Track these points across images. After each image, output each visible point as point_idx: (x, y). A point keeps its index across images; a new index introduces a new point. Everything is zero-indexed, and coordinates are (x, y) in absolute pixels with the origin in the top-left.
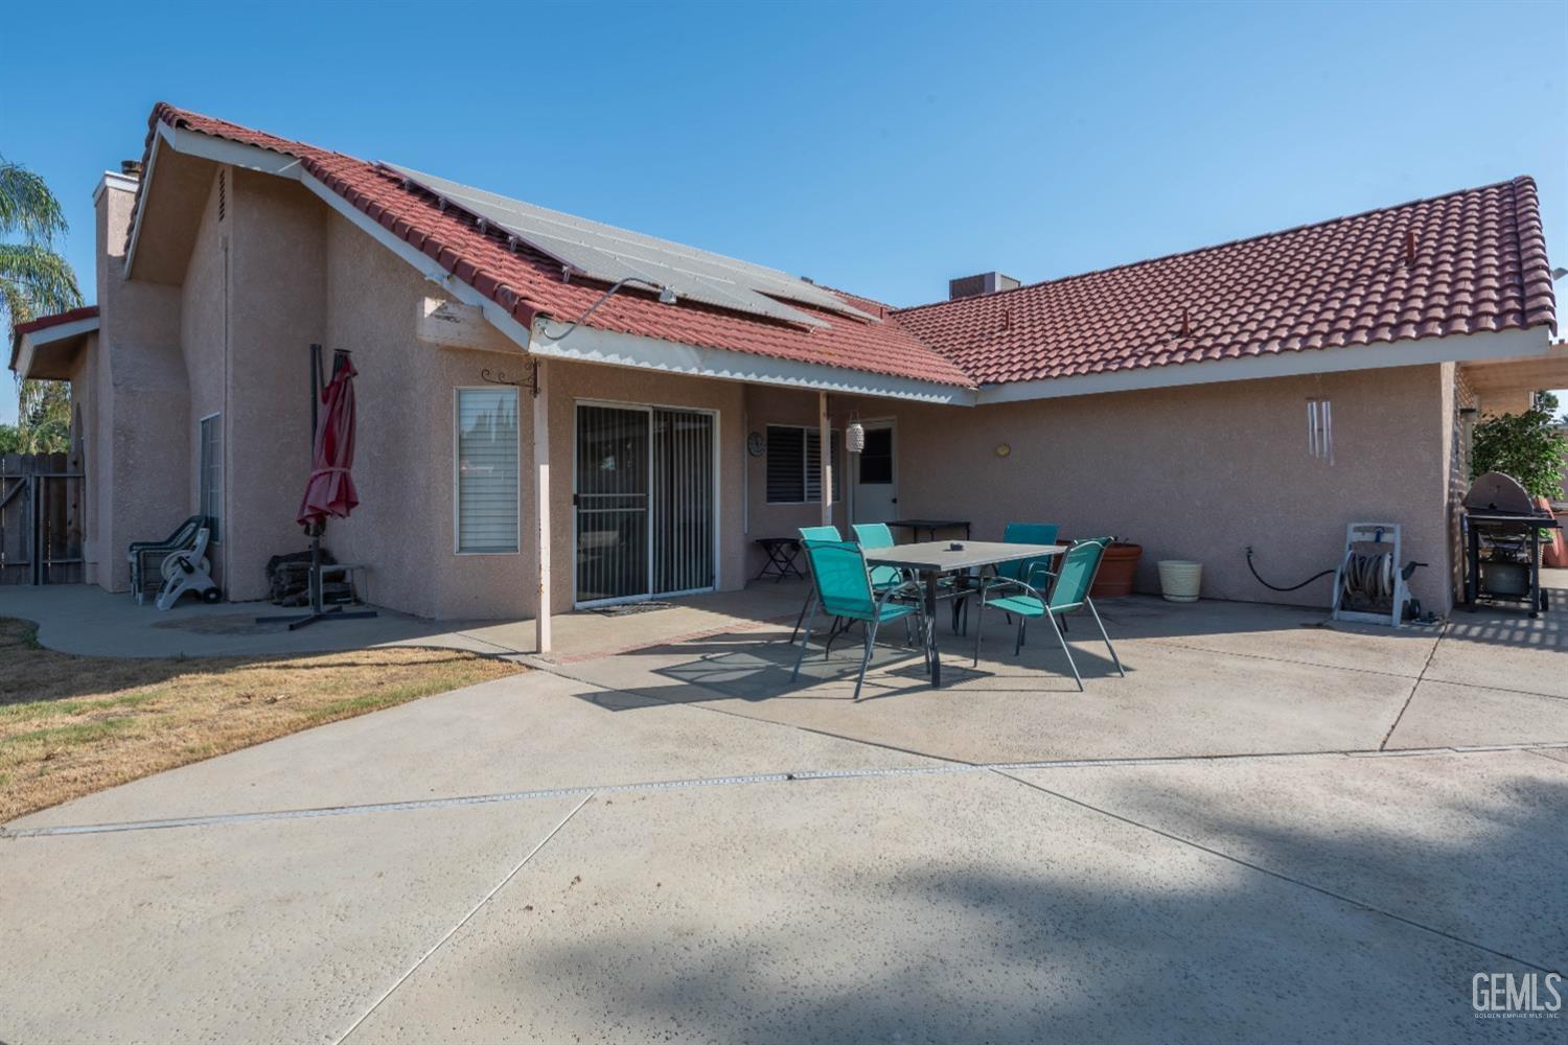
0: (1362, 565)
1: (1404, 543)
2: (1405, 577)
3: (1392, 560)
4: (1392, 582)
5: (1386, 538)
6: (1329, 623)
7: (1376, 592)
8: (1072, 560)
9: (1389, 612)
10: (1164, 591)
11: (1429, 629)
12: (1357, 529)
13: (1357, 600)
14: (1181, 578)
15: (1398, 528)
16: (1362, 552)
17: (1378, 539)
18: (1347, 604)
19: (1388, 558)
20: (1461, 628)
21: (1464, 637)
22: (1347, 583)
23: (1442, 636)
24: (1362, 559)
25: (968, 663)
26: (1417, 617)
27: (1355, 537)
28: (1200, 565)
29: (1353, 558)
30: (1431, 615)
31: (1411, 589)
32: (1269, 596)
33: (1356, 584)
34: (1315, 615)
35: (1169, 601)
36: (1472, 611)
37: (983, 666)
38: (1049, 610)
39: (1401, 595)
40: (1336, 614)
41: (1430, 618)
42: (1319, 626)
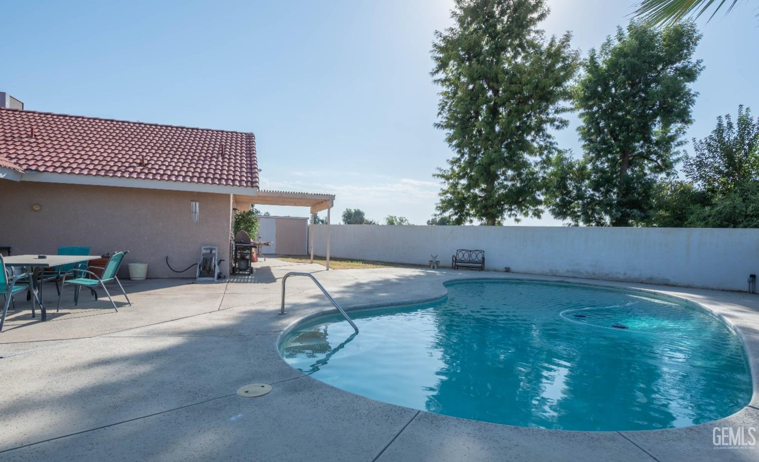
0: (206, 261)
1: (218, 253)
2: (218, 264)
3: (215, 259)
4: (215, 266)
5: (213, 252)
6: (195, 282)
7: (210, 271)
8: (113, 260)
9: (213, 276)
10: (131, 276)
11: (224, 281)
12: (205, 249)
13: (204, 274)
14: (139, 270)
15: (217, 249)
16: (206, 257)
17: (211, 252)
18: (201, 276)
19: (214, 258)
20: (232, 280)
21: (232, 282)
22: (201, 268)
23: (228, 282)
24: (206, 259)
25: (55, 311)
26: (221, 278)
27: (204, 251)
28: (147, 264)
29: (204, 258)
30: (225, 276)
31: (220, 268)
32: (174, 275)
33: (204, 268)
34: (192, 280)
35: (133, 280)
36: (234, 275)
37: (60, 311)
38: (102, 281)
39: (217, 271)
40: (197, 280)
41: (225, 277)
42: (193, 283)
